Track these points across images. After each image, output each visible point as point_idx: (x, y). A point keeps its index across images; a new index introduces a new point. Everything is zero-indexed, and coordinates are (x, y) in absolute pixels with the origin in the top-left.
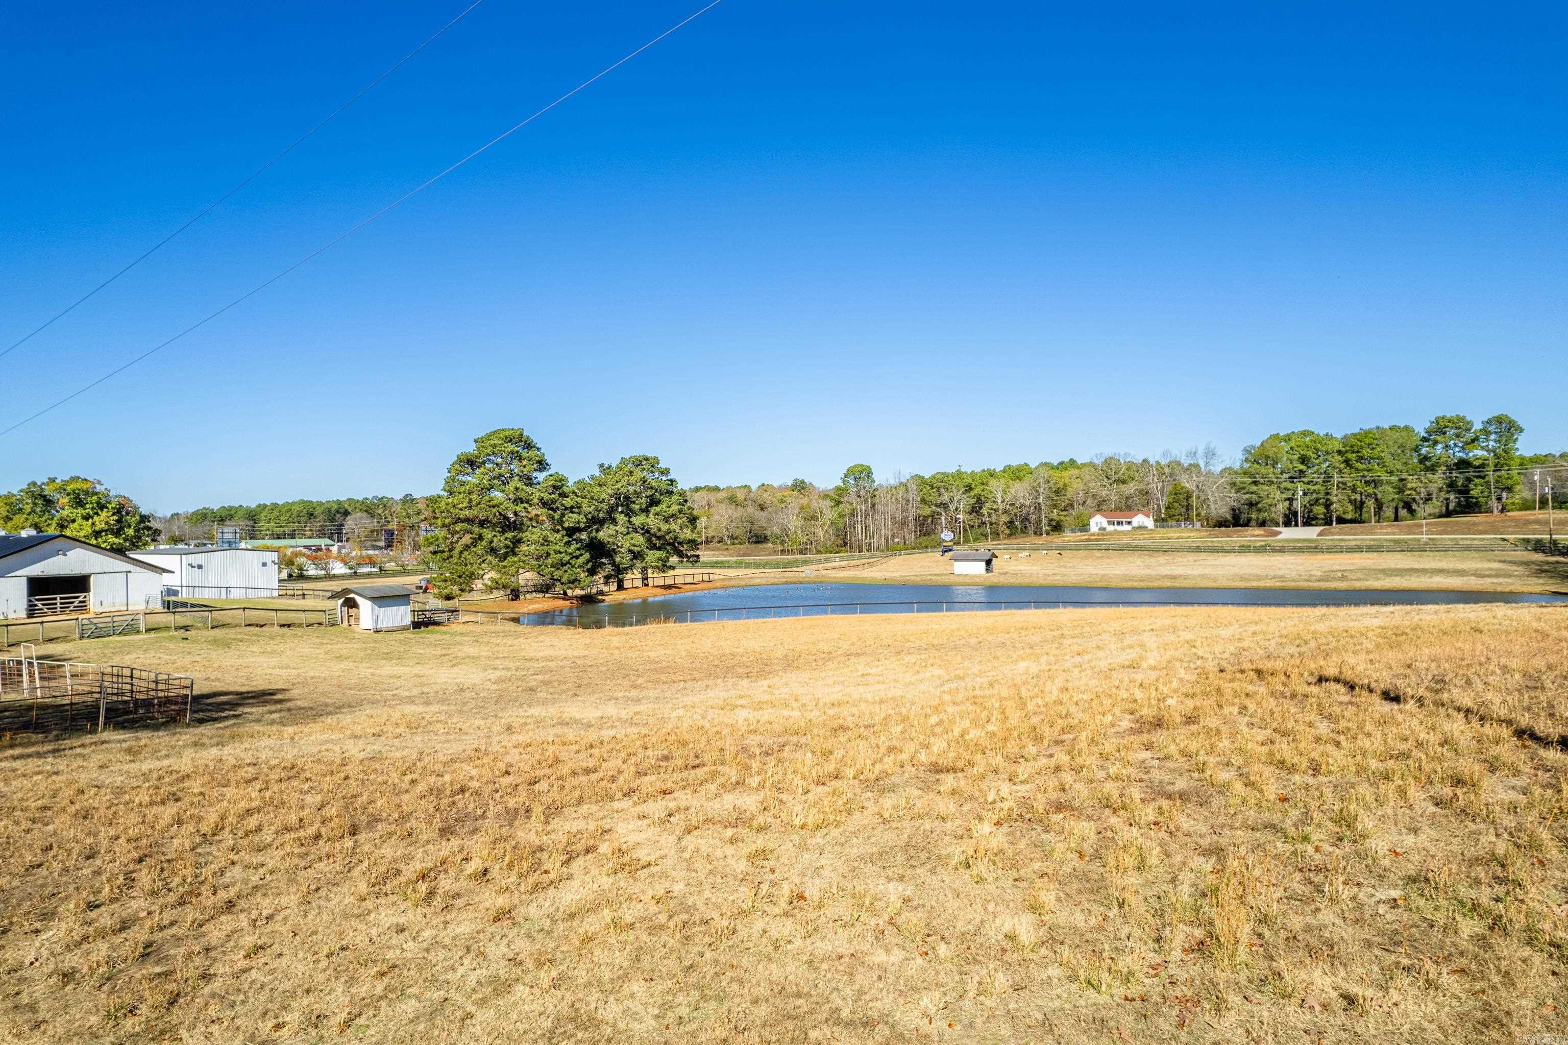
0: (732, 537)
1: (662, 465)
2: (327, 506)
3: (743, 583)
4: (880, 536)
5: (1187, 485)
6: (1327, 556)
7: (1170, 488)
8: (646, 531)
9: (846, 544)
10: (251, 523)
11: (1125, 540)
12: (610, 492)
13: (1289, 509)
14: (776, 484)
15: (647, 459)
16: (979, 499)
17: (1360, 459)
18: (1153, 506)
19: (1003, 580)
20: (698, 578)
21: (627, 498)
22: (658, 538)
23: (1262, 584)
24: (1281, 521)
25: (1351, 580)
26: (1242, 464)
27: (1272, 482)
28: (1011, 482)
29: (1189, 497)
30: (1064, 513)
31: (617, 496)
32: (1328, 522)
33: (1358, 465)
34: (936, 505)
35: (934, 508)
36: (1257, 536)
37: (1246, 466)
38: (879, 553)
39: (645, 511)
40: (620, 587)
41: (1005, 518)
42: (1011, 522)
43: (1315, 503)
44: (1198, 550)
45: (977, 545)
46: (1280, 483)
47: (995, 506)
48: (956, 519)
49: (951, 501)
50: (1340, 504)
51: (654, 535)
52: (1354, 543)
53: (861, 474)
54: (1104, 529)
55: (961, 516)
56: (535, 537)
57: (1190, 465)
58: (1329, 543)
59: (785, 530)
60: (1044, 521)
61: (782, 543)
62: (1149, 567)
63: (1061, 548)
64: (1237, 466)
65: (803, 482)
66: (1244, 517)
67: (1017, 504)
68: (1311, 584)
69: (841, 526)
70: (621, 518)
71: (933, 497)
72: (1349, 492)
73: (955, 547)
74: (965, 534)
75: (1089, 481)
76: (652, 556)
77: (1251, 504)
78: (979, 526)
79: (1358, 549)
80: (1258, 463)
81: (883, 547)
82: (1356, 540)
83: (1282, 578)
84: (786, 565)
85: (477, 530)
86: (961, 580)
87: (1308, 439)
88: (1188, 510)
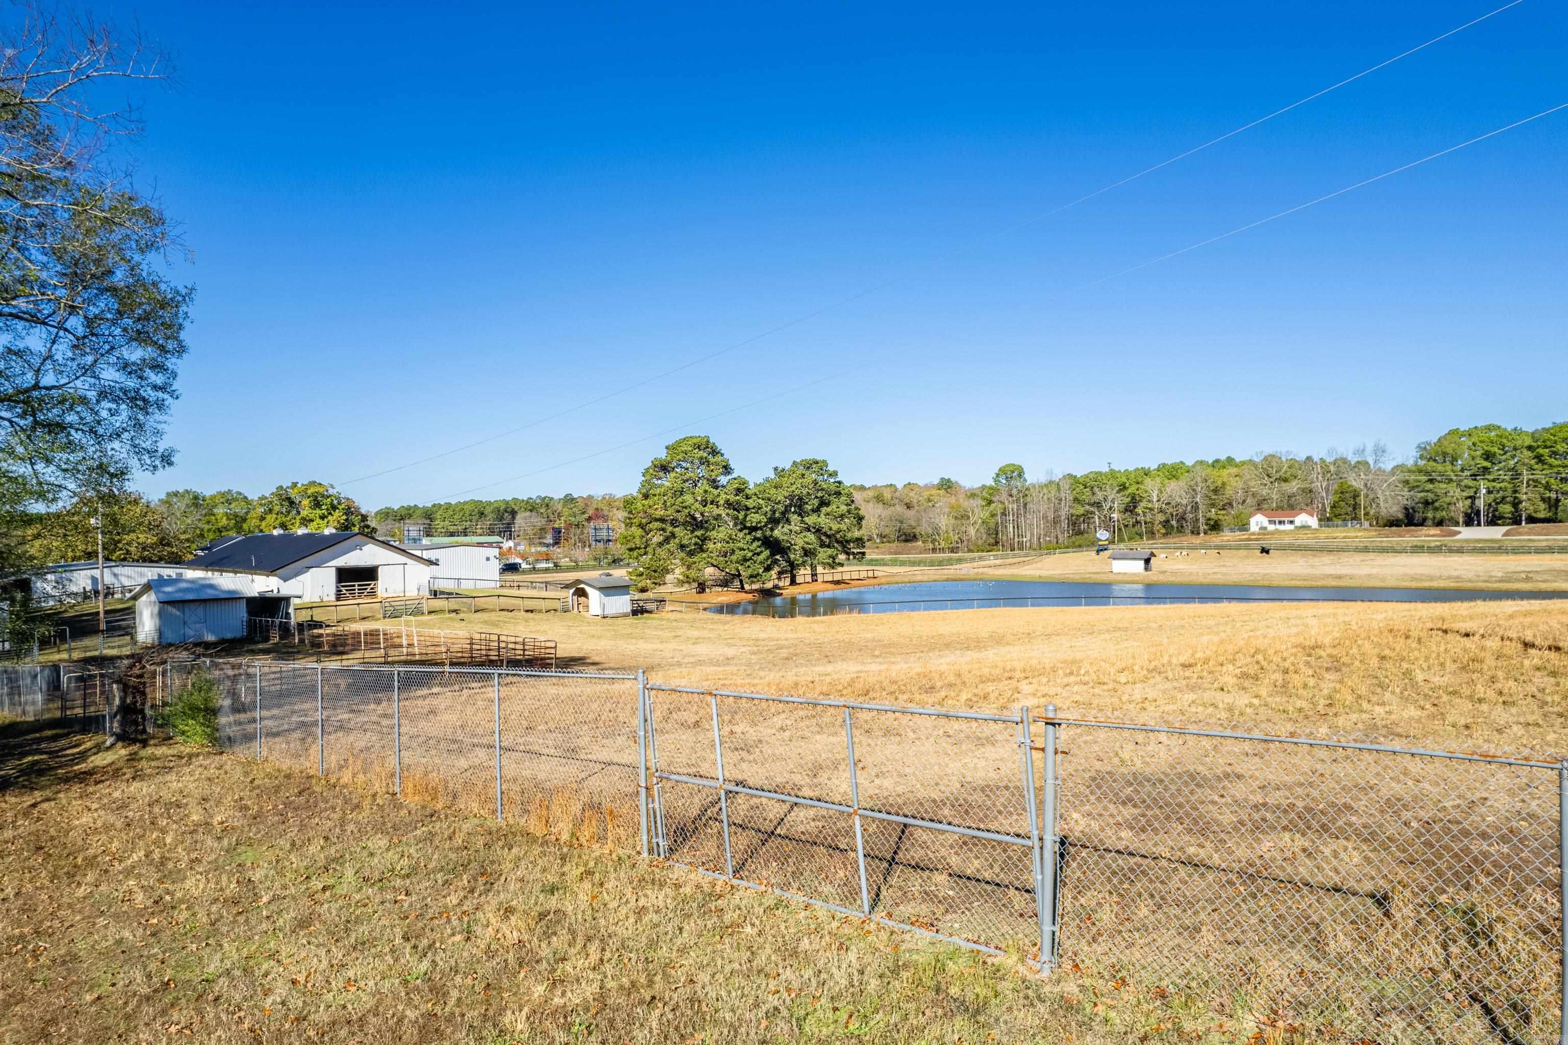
0: (882, 536)
1: (831, 468)
2: (496, 505)
3: (906, 580)
4: (1032, 535)
5: (1354, 483)
6: (1511, 557)
7: (1336, 487)
8: (818, 531)
9: (997, 543)
10: (428, 521)
11: (1287, 540)
12: (787, 494)
13: (1471, 507)
14: (921, 483)
15: (817, 463)
16: (1133, 498)
17: (1554, 454)
18: (1317, 504)
19: (1162, 578)
20: (863, 575)
21: (800, 499)
22: (828, 536)
23: (1435, 584)
24: (1461, 520)
25: (1537, 581)
26: (1416, 462)
27: (1451, 480)
28: (1166, 481)
29: (1356, 495)
30: (1223, 512)
31: (791, 497)
32: (1516, 521)
33: (1552, 461)
34: (1089, 504)
35: (1087, 507)
36: (1433, 536)
37: (1422, 463)
38: (1032, 552)
39: (816, 510)
40: (793, 582)
41: (1161, 517)
42: (1167, 521)
43: (1501, 502)
44: (1366, 550)
45: (1133, 544)
46: (1461, 481)
47: (1150, 506)
48: (1110, 519)
49: (1105, 500)
50: (1530, 500)
51: (826, 534)
52: (1544, 544)
53: (1012, 473)
54: (1265, 528)
55: (1115, 516)
56: (721, 535)
57: (1358, 462)
58: (1515, 544)
59: (936, 530)
60: (1202, 520)
61: (933, 541)
62: (1312, 566)
63: (1220, 548)
64: (1410, 463)
65: (949, 481)
66: (1418, 516)
67: (1173, 503)
68: (1489, 585)
69: (992, 525)
70: (794, 518)
71: (1087, 496)
72: (1542, 490)
73: (1110, 546)
74: (1118, 534)
75: (1250, 480)
76: (823, 554)
77: (1427, 503)
78: (1134, 526)
79: (1550, 550)
80: (1435, 460)
81: (1035, 546)
82: (1547, 540)
83: (1458, 578)
84: (941, 563)
85: (670, 529)
86: (1120, 578)
87: (1493, 434)
88: (1355, 509)
